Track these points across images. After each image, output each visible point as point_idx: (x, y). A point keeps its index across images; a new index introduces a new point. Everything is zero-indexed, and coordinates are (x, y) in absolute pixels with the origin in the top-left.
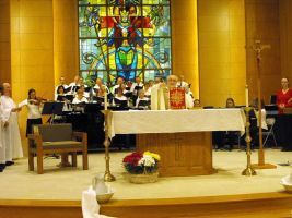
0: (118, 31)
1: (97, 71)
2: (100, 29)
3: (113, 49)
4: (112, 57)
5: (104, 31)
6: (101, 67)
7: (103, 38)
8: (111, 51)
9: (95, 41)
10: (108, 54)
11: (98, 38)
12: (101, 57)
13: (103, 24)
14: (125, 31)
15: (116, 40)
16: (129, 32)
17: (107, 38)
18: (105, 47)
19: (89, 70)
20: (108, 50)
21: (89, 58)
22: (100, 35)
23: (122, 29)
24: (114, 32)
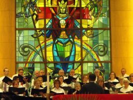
0: (56, 22)
1: (33, 63)
2: (37, 19)
4: (50, 48)
5: (42, 22)
6: (38, 59)
7: (41, 30)
8: (48, 42)
9: (33, 32)
10: (46, 46)
11: (35, 29)
12: (38, 49)
13: (41, 15)
14: (63, 22)
15: (54, 32)
17: (45, 29)
18: (42, 38)
19: (26, 63)
20: (45, 42)
21: (26, 49)
22: (37, 26)
23: (59, 21)
24: (53, 23)
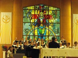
0: (39, 20)
1: (30, 36)
2: (31, 19)
3: (36, 27)
4: (36, 30)
5: (33, 20)
7: (33, 23)
8: (36, 28)
11: (31, 23)
12: (32, 30)
13: (33, 17)
16: (43, 21)
17: (34, 23)
18: (33, 26)
19: (27, 36)
20: (34, 28)
21: (27, 30)
22: (31, 22)
23: (40, 20)
24: (37, 21)
